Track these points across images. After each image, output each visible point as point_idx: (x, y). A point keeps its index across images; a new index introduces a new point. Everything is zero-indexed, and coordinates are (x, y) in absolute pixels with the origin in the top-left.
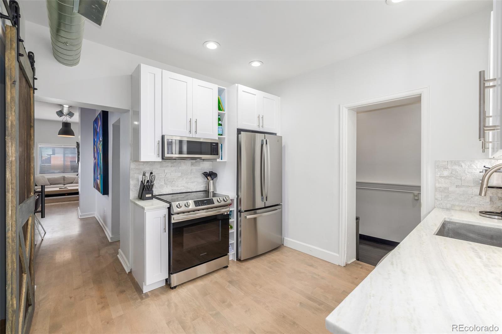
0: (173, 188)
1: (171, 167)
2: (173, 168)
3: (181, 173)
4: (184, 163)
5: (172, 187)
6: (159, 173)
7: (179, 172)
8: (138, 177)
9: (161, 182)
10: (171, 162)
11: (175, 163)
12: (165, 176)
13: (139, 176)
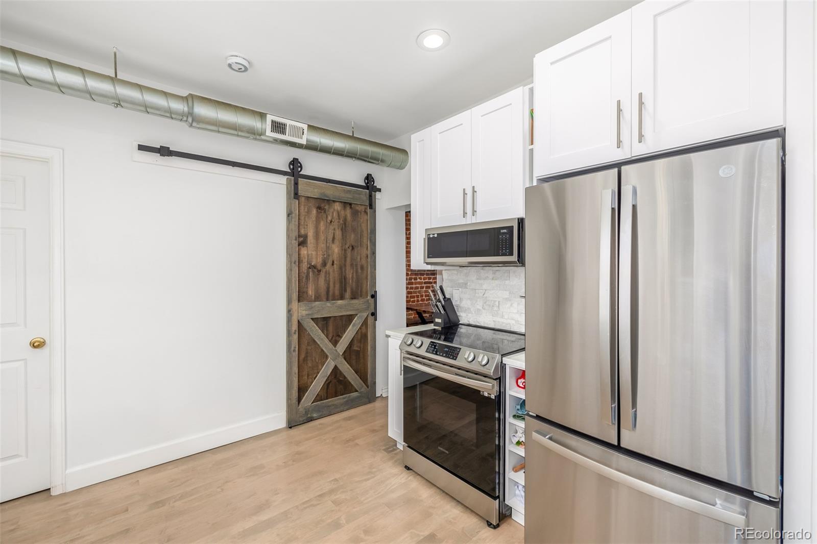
0: (496, 319)
1: (493, 279)
2: (496, 281)
3: (508, 292)
4: (514, 272)
5: (493, 316)
6: (475, 289)
7: (506, 290)
8: (453, 292)
9: (477, 305)
10: (493, 270)
11: (497, 273)
12: (484, 295)
13: (454, 290)
